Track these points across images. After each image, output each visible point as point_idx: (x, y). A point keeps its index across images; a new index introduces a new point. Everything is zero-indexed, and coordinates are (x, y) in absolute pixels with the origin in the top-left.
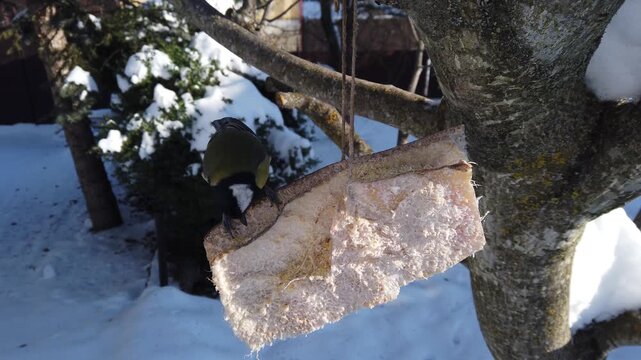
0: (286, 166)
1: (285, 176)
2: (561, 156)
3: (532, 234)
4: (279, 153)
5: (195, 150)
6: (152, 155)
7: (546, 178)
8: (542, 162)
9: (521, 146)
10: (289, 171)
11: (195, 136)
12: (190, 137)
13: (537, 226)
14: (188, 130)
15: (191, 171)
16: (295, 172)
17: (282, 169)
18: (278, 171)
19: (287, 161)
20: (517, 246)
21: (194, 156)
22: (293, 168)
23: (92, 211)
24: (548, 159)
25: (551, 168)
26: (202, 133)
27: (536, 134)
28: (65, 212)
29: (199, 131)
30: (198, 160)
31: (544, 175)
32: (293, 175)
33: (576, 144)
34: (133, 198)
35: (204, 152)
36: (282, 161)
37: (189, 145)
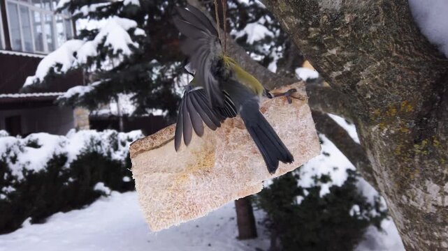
0: (372, 209)
1: (371, 217)
2: (408, 103)
3: (418, 187)
4: (366, 198)
5: (300, 187)
6: (271, 186)
7: (403, 126)
8: (394, 110)
9: (373, 97)
10: (374, 213)
11: (301, 177)
12: (297, 177)
13: (418, 178)
14: (297, 173)
15: (296, 201)
16: (379, 215)
17: (369, 211)
18: (365, 212)
19: (373, 204)
20: (412, 202)
21: (299, 191)
22: (378, 211)
23: (240, 224)
24: (397, 107)
25: (403, 115)
26: (306, 174)
27: (379, 84)
28: (226, 224)
29: (304, 173)
30: (302, 194)
31: (400, 122)
32: (377, 216)
33: (420, 93)
34: (268, 222)
35: (308, 189)
36: (369, 205)
37: (296, 183)
